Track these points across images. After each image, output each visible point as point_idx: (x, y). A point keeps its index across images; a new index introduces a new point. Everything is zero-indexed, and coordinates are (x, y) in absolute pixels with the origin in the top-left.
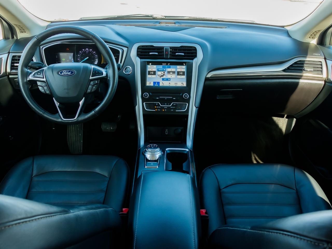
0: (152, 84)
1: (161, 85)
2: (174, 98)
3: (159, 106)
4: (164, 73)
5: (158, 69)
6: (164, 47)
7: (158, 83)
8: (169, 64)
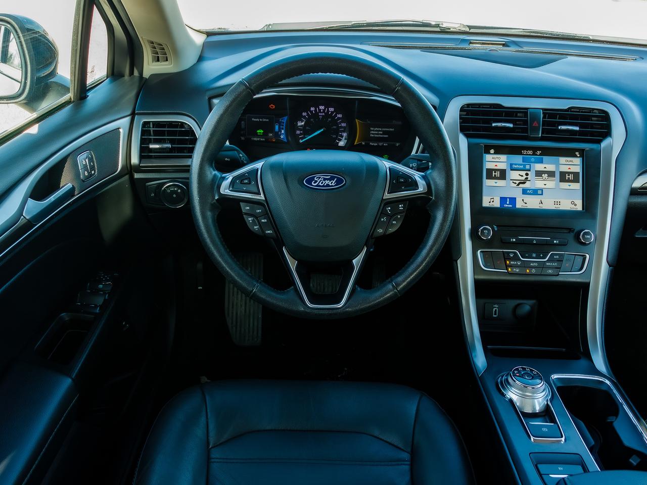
0: (497, 204)
1: (519, 205)
2: (555, 242)
3: (517, 259)
4: (527, 174)
5: (511, 165)
6: (527, 109)
7: (513, 200)
8: (539, 152)
